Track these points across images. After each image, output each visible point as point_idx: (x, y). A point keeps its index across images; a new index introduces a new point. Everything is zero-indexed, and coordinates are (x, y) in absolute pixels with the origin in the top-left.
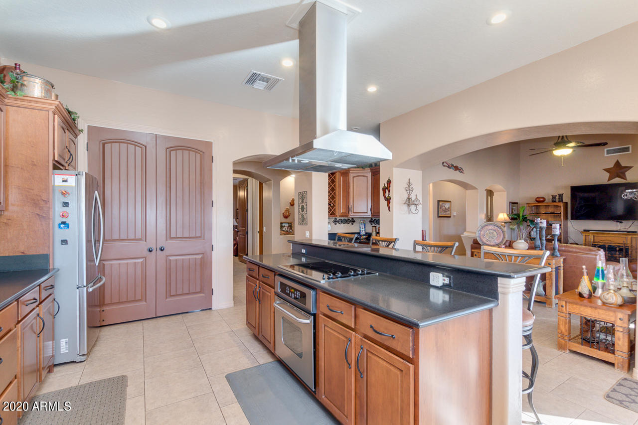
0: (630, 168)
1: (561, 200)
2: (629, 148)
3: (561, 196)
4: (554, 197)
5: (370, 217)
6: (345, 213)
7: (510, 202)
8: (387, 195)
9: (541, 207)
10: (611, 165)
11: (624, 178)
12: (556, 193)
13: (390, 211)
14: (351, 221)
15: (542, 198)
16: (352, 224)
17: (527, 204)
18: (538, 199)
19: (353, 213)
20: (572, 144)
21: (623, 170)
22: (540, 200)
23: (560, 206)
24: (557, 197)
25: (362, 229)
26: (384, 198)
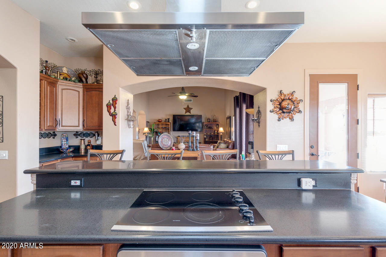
0: (192, 108)
1: (168, 122)
2: (191, 100)
3: (168, 119)
4: (166, 120)
5: (82, 130)
6: (53, 126)
7: (147, 122)
8: (112, 110)
9: (160, 125)
10: (186, 107)
11: (190, 113)
12: (167, 118)
13: (116, 125)
14: (52, 135)
15: (161, 120)
16: (54, 138)
17: (154, 123)
18: (159, 120)
19: (62, 126)
20: (187, 94)
21: (190, 109)
22: (159, 121)
23: (169, 125)
24: (167, 120)
25: (64, 143)
26: (108, 114)
